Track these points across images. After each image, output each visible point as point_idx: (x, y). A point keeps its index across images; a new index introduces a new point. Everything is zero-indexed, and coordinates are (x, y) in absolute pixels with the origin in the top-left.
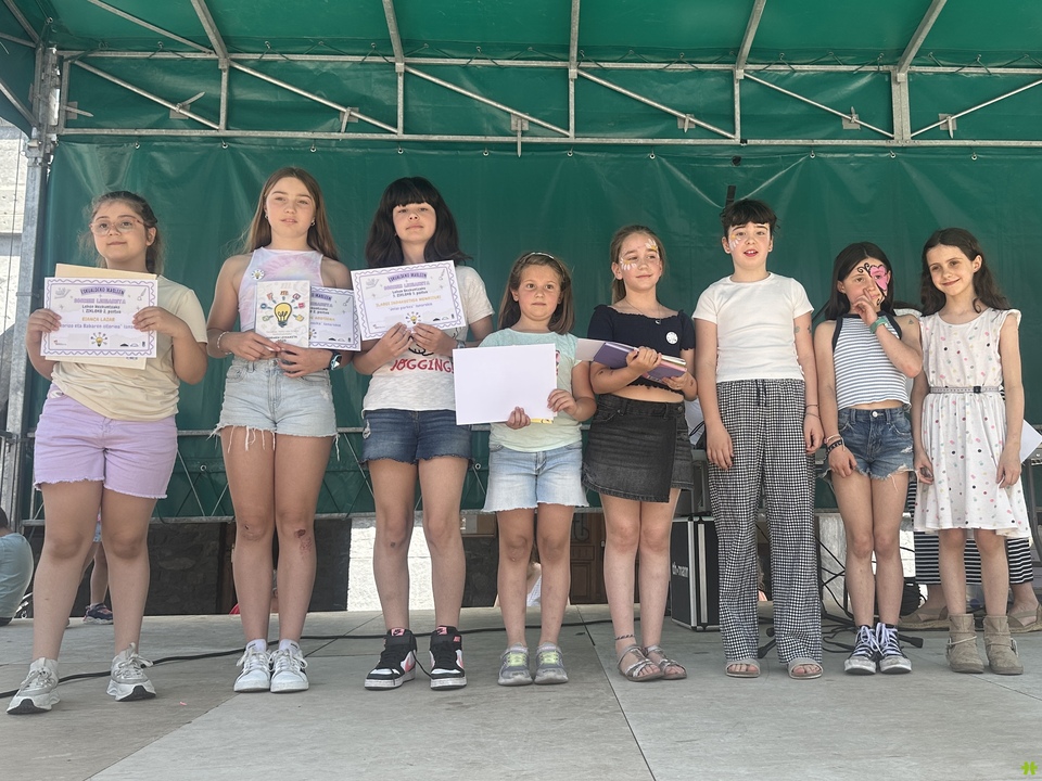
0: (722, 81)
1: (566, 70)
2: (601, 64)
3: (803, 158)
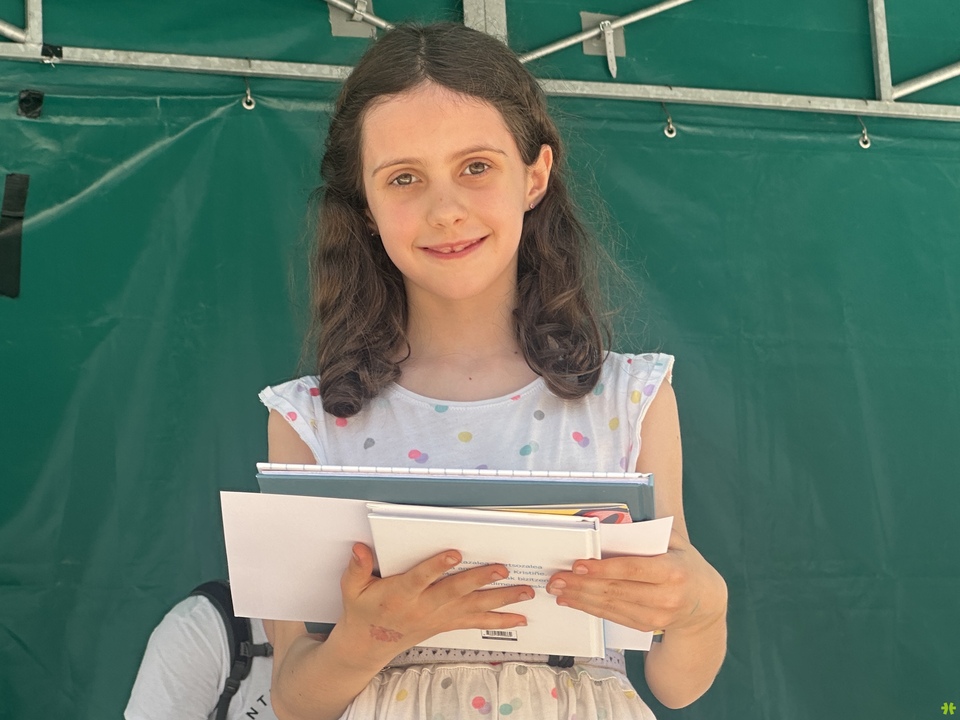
3: (221, 109)
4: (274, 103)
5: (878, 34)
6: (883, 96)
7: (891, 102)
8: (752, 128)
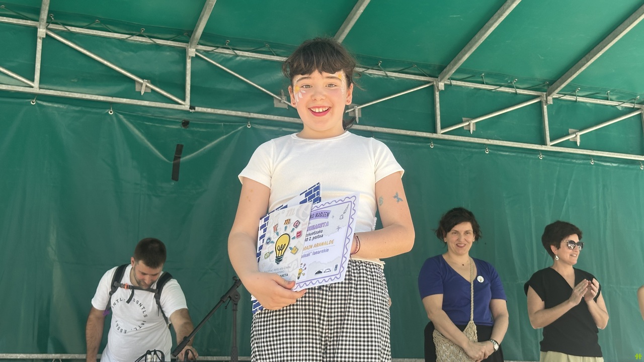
0: (176, 56)
1: (35, 29)
2: (69, 28)
3: (241, 127)
4: (256, 126)
5: (437, 114)
6: (438, 132)
7: (440, 134)
8: (398, 140)
